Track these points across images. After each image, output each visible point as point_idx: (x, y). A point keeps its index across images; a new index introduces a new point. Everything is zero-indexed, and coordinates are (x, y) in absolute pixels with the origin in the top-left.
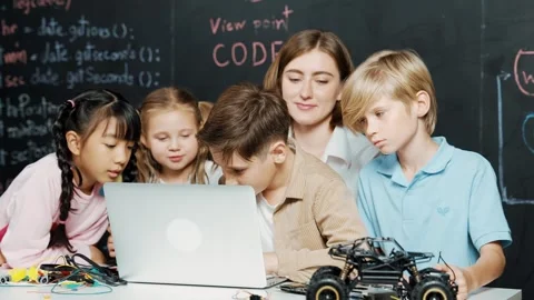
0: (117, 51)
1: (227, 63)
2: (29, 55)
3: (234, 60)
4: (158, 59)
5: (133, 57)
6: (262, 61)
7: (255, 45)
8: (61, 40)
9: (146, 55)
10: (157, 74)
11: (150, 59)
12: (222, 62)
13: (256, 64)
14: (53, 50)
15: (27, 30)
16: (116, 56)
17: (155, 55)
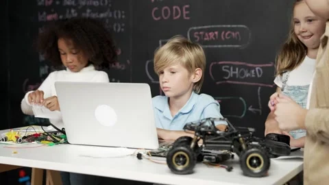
0: (102, 12)
1: (159, 18)
2: (59, 16)
3: (163, 16)
4: (123, 17)
5: (111, 15)
6: (178, 17)
7: (174, 8)
8: (74, 8)
9: (117, 15)
10: (123, 25)
11: (119, 16)
12: (157, 17)
13: (175, 18)
14: (70, 12)
15: (58, 3)
16: (102, 15)
17: (122, 15)
